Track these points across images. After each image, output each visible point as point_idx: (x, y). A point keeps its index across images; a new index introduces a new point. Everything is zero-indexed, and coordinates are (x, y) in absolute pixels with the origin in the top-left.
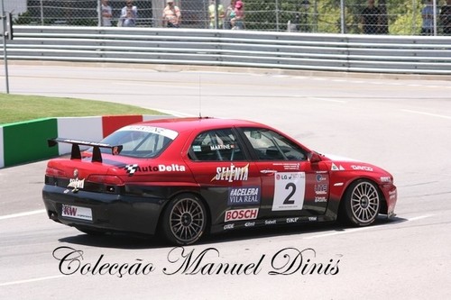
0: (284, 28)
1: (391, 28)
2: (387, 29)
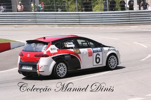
0: (57, 11)
1: (93, 10)
2: (92, 10)
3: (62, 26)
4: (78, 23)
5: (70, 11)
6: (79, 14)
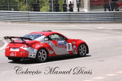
0: (11, 10)
1: (41, 10)
3: (15, 23)
4: (28, 20)
5: (21, 11)
6: (29, 13)
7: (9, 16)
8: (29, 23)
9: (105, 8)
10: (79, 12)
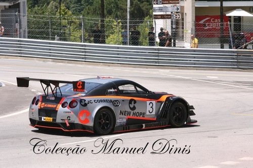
3: (59, 62)
4: (83, 59)
5: (72, 41)
6: (85, 46)
7: (50, 50)
8: (85, 64)
9: (221, 43)
10: (175, 47)
